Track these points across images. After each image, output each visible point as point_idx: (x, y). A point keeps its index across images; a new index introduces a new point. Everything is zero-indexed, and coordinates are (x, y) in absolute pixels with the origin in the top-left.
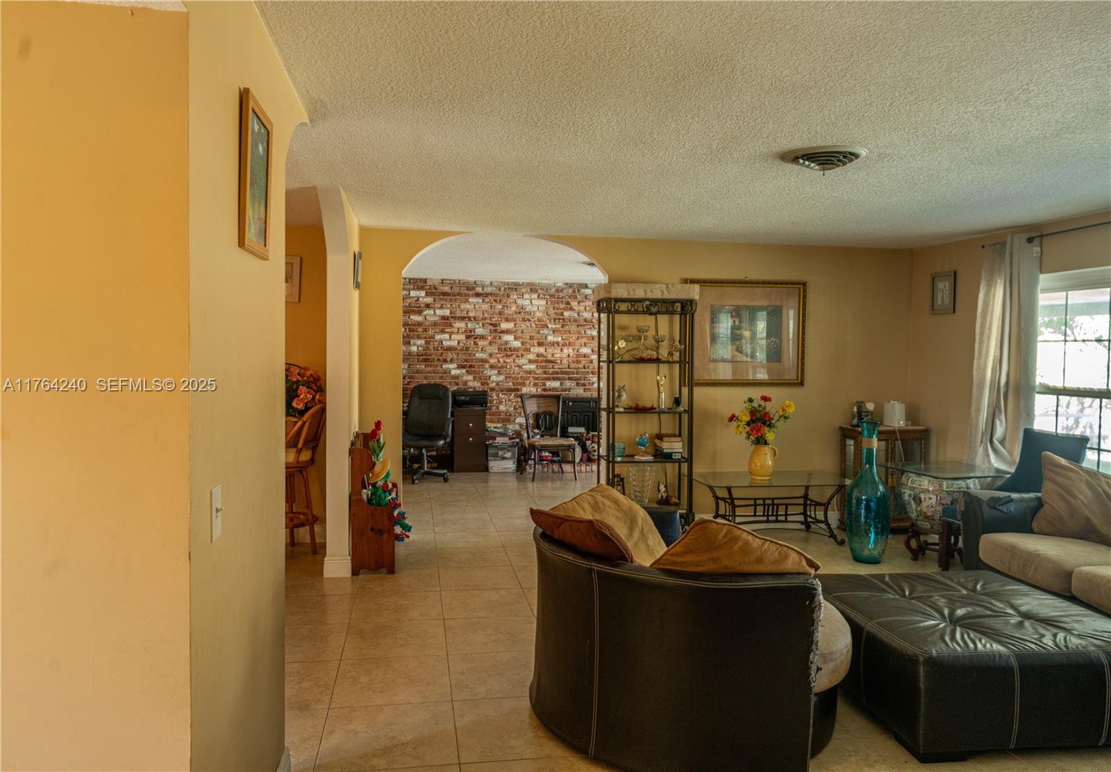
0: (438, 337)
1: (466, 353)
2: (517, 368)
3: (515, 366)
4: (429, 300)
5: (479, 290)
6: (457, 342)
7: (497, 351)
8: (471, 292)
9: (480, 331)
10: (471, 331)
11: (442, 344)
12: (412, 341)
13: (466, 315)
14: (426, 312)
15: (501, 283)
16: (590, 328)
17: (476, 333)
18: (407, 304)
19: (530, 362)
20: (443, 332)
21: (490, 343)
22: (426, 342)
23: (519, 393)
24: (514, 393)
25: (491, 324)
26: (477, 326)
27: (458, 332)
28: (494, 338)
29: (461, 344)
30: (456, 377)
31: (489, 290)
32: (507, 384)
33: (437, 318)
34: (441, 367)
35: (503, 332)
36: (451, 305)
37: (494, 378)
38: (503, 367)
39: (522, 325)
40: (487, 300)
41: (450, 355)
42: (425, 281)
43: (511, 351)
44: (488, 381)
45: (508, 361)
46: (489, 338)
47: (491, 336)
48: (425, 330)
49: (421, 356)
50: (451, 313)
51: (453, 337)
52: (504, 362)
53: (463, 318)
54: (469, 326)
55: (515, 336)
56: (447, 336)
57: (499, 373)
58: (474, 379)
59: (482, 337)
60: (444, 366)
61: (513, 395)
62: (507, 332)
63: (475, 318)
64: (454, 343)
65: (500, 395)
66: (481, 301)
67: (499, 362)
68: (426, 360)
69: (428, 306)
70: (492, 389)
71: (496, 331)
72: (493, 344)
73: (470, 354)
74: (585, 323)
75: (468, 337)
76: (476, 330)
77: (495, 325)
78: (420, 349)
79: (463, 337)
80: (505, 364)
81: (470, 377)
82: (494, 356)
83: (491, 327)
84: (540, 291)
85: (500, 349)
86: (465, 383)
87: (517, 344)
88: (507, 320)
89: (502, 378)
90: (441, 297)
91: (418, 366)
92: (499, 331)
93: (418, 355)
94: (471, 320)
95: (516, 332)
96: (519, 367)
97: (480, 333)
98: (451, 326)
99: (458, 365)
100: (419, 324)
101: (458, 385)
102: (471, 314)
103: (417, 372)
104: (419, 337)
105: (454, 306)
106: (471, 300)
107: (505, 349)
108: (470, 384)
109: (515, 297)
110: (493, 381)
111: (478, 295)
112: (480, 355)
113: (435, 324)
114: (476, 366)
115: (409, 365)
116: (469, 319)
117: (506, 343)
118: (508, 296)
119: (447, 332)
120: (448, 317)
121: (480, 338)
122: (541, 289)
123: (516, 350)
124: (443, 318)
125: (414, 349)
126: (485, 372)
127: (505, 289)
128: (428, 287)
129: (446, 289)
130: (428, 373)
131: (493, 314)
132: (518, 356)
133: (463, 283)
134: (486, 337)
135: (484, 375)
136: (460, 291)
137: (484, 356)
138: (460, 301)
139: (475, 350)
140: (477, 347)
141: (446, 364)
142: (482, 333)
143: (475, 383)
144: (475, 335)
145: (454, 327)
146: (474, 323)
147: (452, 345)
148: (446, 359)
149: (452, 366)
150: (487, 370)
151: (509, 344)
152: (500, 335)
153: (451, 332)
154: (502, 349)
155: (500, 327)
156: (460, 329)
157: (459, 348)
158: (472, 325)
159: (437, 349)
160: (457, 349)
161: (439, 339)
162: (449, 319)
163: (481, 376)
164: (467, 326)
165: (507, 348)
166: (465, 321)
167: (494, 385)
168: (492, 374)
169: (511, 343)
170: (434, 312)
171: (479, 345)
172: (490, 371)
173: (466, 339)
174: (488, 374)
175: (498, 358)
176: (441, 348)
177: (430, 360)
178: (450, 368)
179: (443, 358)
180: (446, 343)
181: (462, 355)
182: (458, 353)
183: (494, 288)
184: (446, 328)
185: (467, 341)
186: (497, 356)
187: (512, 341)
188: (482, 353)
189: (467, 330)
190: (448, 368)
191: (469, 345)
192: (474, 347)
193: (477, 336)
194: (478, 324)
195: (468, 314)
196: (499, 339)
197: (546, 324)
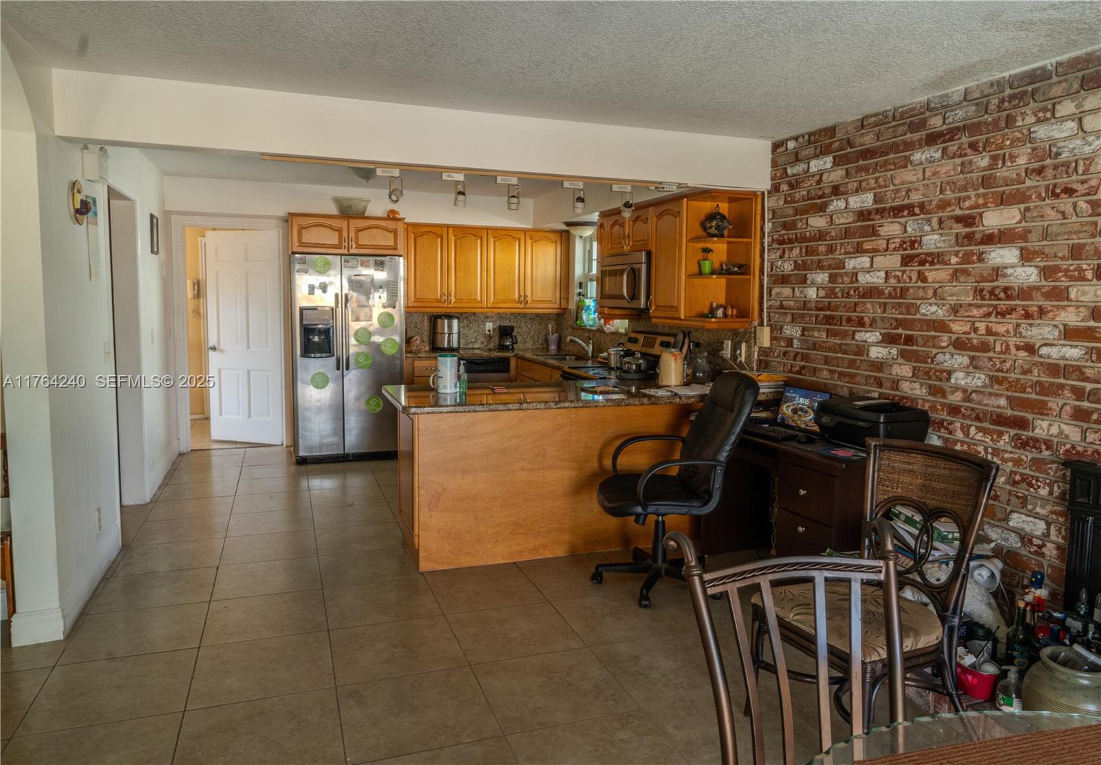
0: (851, 264)
1: (900, 305)
2: (1022, 354)
3: (1018, 348)
4: (839, 175)
5: (936, 123)
6: (882, 274)
7: (969, 299)
8: (916, 136)
9: (932, 241)
10: (913, 243)
11: (857, 281)
12: (811, 276)
14: (834, 206)
15: (992, 85)
17: (925, 249)
18: (805, 193)
19: (1068, 333)
20: (859, 250)
21: (956, 275)
22: (831, 276)
23: (1025, 434)
24: (1013, 432)
25: (959, 219)
26: (927, 228)
27: (887, 249)
28: (966, 259)
29: (892, 281)
30: (878, 366)
31: (958, 116)
32: (992, 401)
33: (850, 218)
34: (853, 338)
35: (989, 239)
36: (877, 179)
37: (959, 378)
38: (985, 347)
39: (1047, 210)
40: (953, 147)
41: (871, 309)
42: (831, 131)
43: (1009, 298)
44: (945, 385)
45: (1001, 329)
46: (954, 260)
47: (957, 254)
48: (831, 250)
49: (821, 309)
50: (875, 201)
51: (880, 261)
52: (989, 332)
53: (897, 211)
54: (909, 229)
55: (1022, 249)
56: (866, 261)
57: (974, 365)
58: (914, 375)
59: (936, 259)
60: (857, 337)
61: (1006, 437)
62: (1001, 237)
63: (922, 206)
64: (877, 279)
65: (973, 431)
66: (938, 155)
67: (976, 330)
68: (829, 320)
69: (836, 191)
70: (954, 410)
71: (969, 237)
72: (962, 279)
73: (908, 306)
75: (906, 261)
76: (925, 239)
77: (967, 221)
78: (822, 293)
79: (893, 261)
80: (991, 339)
81: (907, 370)
82: (962, 312)
83: (961, 229)
85: (979, 292)
86: (895, 384)
87: (1027, 275)
88: (1003, 201)
89: (978, 380)
90: (861, 162)
91: (816, 334)
92: (978, 236)
93: (817, 309)
94: (915, 215)
95: (1024, 236)
96: (1030, 349)
97: (932, 249)
98: (874, 233)
99: (883, 335)
100: (821, 235)
101: (880, 385)
102: (916, 198)
103: (815, 346)
104: (820, 266)
105: (881, 181)
106: (918, 156)
107: (992, 292)
108: (906, 387)
109: (1031, 120)
110: (956, 388)
111: (932, 139)
112: (931, 310)
113: (847, 233)
114: (920, 341)
115: (804, 329)
116: (910, 209)
117: (997, 272)
118: (1010, 121)
119: (867, 251)
120: (869, 212)
121: (932, 263)
123: (1026, 293)
124: (863, 215)
125: (812, 293)
126: (940, 357)
127: (1002, 101)
128: (837, 144)
129: (868, 140)
130: (830, 350)
131: (965, 189)
132: (1028, 315)
133: (903, 113)
134: (946, 258)
135: (938, 367)
136: (895, 137)
137: (940, 311)
138: (894, 164)
139: (921, 295)
140: (924, 288)
141: (862, 331)
142: (938, 248)
143: (917, 385)
144: (919, 255)
145: (879, 235)
146: (920, 221)
147: (874, 283)
148: (863, 318)
149: (872, 336)
150: (944, 354)
151: (1005, 276)
152: (982, 248)
153: (873, 249)
154: (985, 293)
155: (983, 226)
156: (891, 241)
157: (886, 292)
158: (916, 226)
159: (848, 293)
160: (884, 294)
161: (853, 268)
162: (871, 217)
163: (931, 369)
164: (906, 231)
165: (998, 287)
166: (903, 216)
167: (959, 399)
168: (956, 366)
169: (1009, 271)
170: (847, 204)
171: (930, 280)
172: (952, 355)
173: (902, 265)
174: (946, 364)
175: (974, 319)
176: (855, 292)
177: (835, 321)
178: (868, 340)
179: (857, 317)
180: (865, 279)
181: (893, 308)
182: (885, 304)
183: (974, 108)
184: (865, 242)
185: (904, 272)
186: (970, 314)
187: (1013, 267)
188: (936, 304)
189: (904, 243)
190: (866, 341)
191: (908, 280)
192: (919, 288)
193: (923, 256)
194: (929, 221)
195: (907, 197)
196: (978, 262)
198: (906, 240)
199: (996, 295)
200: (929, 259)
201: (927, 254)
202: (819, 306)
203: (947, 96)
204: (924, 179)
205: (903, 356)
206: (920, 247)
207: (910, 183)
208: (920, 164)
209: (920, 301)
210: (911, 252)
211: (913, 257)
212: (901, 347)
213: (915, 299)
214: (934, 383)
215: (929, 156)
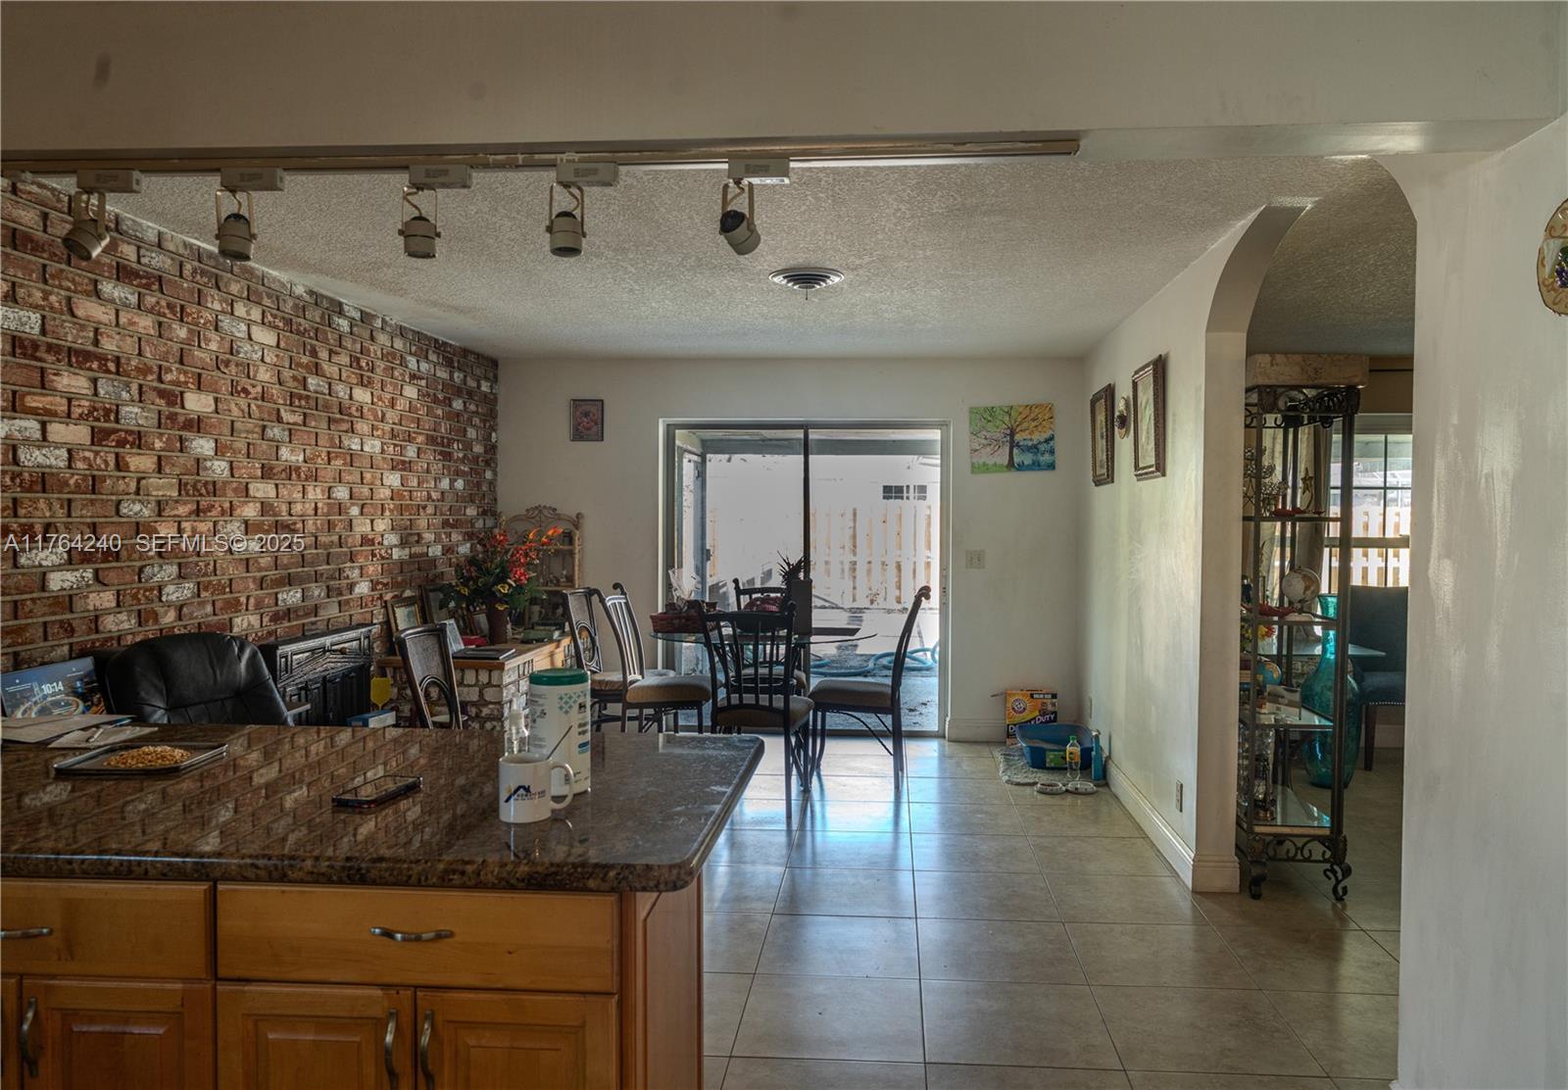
1: (92, 503)
5: (129, 254)
6: (64, 453)
7: (175, 493)
9: (134, 415)
10: (107, 414)
11: (16, 461)
13: (91, 348)
15: (185, 246)
16: (346, 432)
17: (124, 424)
19: (248, 527)
20: (16, 406)
21: (159, 464)
25: (160, 393)
26: (125, 395)
27: (68, 412)
28: (170, 443)
29: (78, 464)
31: (157, 261)
32: (201, 612)
34: (16, 564)
35: (189, 425)
36: (45, 294)
37: (172, 594)
39: (233, 406)
40: (150, 300)
41: (42, 510)
43: (208, 492)
44: (157, 607)
45: (203, 528)
47: (160, 436)
50: (43, 329)
51: (55, 430)
52: (194, 533)
53: (78, 357)
54: (102, 392)
55: (216, 441)
56: (30, 426)
57: (182, 574)
58: (118, 605)
59: (139, 440)
62: (200, 425)
63: (117, 361)
66: (135, 299)
67: (180, 532)
71: (172, 418)
72: (167, 468)
73: (104, 506)
74: (338, 416)
75: (98, 437)
76: (124, 410)
77: (170, 398)
79: (81, 434)
81: (107, 599)
82: (167, 510)
83: (162, 404)
84: (266, 301)
85: (182, 487)
87: (221, 469)
88: (199, 383)
89: (187, 590)
92: (181, 419)
94: (107, 370)
95: (217, 426)
97: (132, 424)
98: (44, 382)
102: (109, 345)
105: (53, 298)
106: (106, 287)
107: (195, 486)
108: (109, 624)
109: (217, 306)
110: (168, 606)
111: (123, 273)
112: (133, 509)
114: (122, 553)
116: (102, 362)
117: (198, 463)
118: (201, 298)
119: (33, 412)
120: (34, 344)
121: (132, 444)
122: (269, 296)
123: (218, 488)
126: (148, 570)
127: (196, 271)
129: (29, 220)
131: (164, 356)
132: (222, 512)
134: (150, 440)
135: (148, 585)
137: (144, 510)
138: (73, 282)
139: (121, 489)
140: (124, 478)
142: (139, 425)
143: (123, 617)
144: (117, 431)
145: (55, 390)
146: (116, 383)
147: (49, 467)
148: (32, 526)
149: (49, 556)
150: (153, 565)
151: (206, 469)
152: (184, 434)
153: (44, 409)
154: (189, 487)
155: (183, 407)
156: (75, 403)
157: (71, 482)
158: (111, 389)
160: (67, 484)
161: (6, 438)
162: (38, 354)
163: (139, 589)
164: (96, 394)
165: (200, 481)
166: (90, 369)
167: (171, 620)
168: (166, 579)
169: (209, 464)
171: (132, 468)
172: (161, 566)
173: (93, 444)
174: (155, 579)
175: (179, 519)
176: (13, 479)
178: (45, 563)
179: (21, 525)
180: (33, 458)
181: (84, 506)
182: (69, 501)
184: (29, 393)
185: (97, 453)
186: (176, 512)
187: (211, 460)
188: (140, 501)
189: (96, 409)
190: (41, 566)
191: (103, 466)
192: (118, 478)
193: (123, 434)
194: (127, 385)
195: (96, 343)
196: (181, 451)
197: (278, 410)
198: (98, 405)
199: (198, 491)
200: (130, 439)
201: (126, 432)
203: (140, 225)
204: (117, 325)
205: (101, 578)
206: (117, 421)
207: (100, 323)
208: (112, 301)
209: (121, 497)
210: (107, 425)
211: (108, 433)
212: (97, 566)
213: (112, 494)
214: (143, 607)
215: (122, 295)
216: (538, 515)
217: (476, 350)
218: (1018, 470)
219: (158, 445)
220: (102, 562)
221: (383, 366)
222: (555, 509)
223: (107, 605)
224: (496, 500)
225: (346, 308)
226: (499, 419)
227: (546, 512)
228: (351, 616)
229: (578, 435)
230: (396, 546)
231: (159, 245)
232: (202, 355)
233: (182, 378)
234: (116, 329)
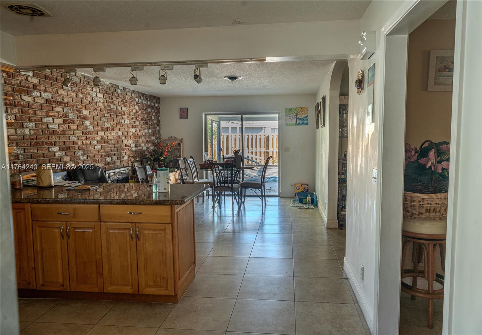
1: (64, 137)
3: (91, 147)
4: (35, 81)
7: (81, 134)
9: (72, 116)
11: (48, 128)
13: (62, 101)
14: (36, 93)
16: (121, 118)
19: (98, 143)
20: (47, 115)
22: (36, 125)
25: (77, 111)
26: (70, 112)
27: (58, 116)
28: (80, 122)
29: (61, 128)
30: (59, 159)
32: (88, 162)
33: (42, 101)
34: (49, 151)
35: (84, 118)
36: (52, 89)
37: (82, 158)
38: (85, 148)
39: (93, 113)
40: (74, 89)
41: (54, 138)
44: (78, 161)
45: (88, 142)
47: (78, 121)
48: (35, 112)
49: (33, 139)
50: (52, 97)
51: (56, 120)
52: (86, 144)
53: (59, 103)
54: (65, 111)
55: (90, 122)
56: (51, 119)
57: (84, 153)
58: (70, 160)
59: (73, 122)
60: (50, 149)
62: (86, 118)
63: (68, 104)
64: (56, 127)
66: (71, 89)
67: (83, 143)
68: (37, 144)
69: (35, 87)
71: (80, 117)
72: (79, 128)
73: (66, 137)
74: (119, 114)
75: (65, 121)
76: (70, 115)
77: (79, 112)
78: (32, 132)
79: (60, 121)
80: (86, 146)
81: (67, 159)
82: (80, 138)
84: (100, 87)
87: (91, 128)
88: (86, 108)
90: (44, 80)
91: (32, 151)
92: (82, 117)
93: (31, 139)
94: (66, 106)
95: (90, 118)
96: (93, 147)
98: (53, 109)
99: (60, 148)
102: (66, 100)
103: (32, 157)
104: (30, 120)
105: (54, 90)
109: (89, 89)
112: (73, 138)
113: (42, 107)
114: (71, 148)
116: (65, 104)
118: (85, 87)
119: (51, 116)
120: (50, 101)
122: (101, 85)
123: (91, 133)
124: (47, 101)
125: (27, 132)
126: (76, 152)
131: (78, 102)
132: (92, 138)
134: (75, 122)
135: (76, 156)
136: (57, 76)
137: (75, 138)
138: (58, 86)
139: (70, 133)
140: (70, 131)
141: (52, 147)
142: (73, 118)
143: (71, 163)
144: (68, 120)
145: (55, 111)
146: (68, 109)
147: (55, 129)
148: (52, 142)
149: (56, 149)
150: (77, 151)
151: (88, 128)
152: (83, 120)
153: (53, 115)
154: (84, 133)
155: (82, 114)
156: (59, 114)
157: (59, 132)
158: (67, 110)
159: (45, 132)
160: (58, 133)
161: (46, 122)
162: (51, 103)
163: (74, 157)
164: (63, 112)
165: (87, 131)
166: (62, 106)
168: (80, 154)
169: (89, 127)
170: (41, 95)
171: (72, 129)
172: (79, 151)
173: (63, 123)
174: (78, 154)
176: (48, 132)
177: (40, 144)
178: (55, 150)
179: (50, 142)
180: (51, 127)
181: (62, 137)
182: (59, 136)
183: (78, 79)
184: (50, 112)
185: (64, 125)
186: (82, 139)
188: (74, 136)
189: (64, 115)
190: (54, 151)
191: (66, 128)
192: (69, 131)
194: (70, 109)
195: (63, 100)
196: (82, 124)
197: (104, 113)
198: (64, 114)
199: (86, 134)
200: (71, 122)
201: (71, 120)
202: (31, 138)
204: (67, 95)
205: (66, 154)
206: (68, 118)
207: (64, 95)
208: (66, 90)
209: (70, 135)
210: (66, 119)
211: (66, 120)
212: (65, 151)
213: (68, 135)
214: (76, 161)
215: (68, 88)
216: (171, 138)
217: (153, 95)
218: (298, 125)
219: (77, 123)
220: (67, 150)
221: (129, 101)
222: (176, 137)
223: (68, 160)
224: (160, 135)
225: (120, 87)
226: (160, 114)
227: (173, 138)
228: (123, 164)
229: (182, 117)
230: (134, 147)
231: (76, 76)
232: (86, 101)
233: (82, 107)
234: (67, 96)
